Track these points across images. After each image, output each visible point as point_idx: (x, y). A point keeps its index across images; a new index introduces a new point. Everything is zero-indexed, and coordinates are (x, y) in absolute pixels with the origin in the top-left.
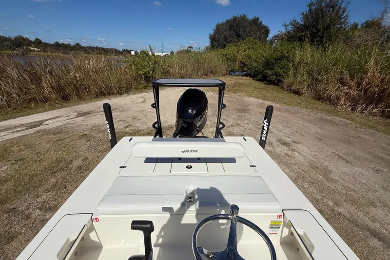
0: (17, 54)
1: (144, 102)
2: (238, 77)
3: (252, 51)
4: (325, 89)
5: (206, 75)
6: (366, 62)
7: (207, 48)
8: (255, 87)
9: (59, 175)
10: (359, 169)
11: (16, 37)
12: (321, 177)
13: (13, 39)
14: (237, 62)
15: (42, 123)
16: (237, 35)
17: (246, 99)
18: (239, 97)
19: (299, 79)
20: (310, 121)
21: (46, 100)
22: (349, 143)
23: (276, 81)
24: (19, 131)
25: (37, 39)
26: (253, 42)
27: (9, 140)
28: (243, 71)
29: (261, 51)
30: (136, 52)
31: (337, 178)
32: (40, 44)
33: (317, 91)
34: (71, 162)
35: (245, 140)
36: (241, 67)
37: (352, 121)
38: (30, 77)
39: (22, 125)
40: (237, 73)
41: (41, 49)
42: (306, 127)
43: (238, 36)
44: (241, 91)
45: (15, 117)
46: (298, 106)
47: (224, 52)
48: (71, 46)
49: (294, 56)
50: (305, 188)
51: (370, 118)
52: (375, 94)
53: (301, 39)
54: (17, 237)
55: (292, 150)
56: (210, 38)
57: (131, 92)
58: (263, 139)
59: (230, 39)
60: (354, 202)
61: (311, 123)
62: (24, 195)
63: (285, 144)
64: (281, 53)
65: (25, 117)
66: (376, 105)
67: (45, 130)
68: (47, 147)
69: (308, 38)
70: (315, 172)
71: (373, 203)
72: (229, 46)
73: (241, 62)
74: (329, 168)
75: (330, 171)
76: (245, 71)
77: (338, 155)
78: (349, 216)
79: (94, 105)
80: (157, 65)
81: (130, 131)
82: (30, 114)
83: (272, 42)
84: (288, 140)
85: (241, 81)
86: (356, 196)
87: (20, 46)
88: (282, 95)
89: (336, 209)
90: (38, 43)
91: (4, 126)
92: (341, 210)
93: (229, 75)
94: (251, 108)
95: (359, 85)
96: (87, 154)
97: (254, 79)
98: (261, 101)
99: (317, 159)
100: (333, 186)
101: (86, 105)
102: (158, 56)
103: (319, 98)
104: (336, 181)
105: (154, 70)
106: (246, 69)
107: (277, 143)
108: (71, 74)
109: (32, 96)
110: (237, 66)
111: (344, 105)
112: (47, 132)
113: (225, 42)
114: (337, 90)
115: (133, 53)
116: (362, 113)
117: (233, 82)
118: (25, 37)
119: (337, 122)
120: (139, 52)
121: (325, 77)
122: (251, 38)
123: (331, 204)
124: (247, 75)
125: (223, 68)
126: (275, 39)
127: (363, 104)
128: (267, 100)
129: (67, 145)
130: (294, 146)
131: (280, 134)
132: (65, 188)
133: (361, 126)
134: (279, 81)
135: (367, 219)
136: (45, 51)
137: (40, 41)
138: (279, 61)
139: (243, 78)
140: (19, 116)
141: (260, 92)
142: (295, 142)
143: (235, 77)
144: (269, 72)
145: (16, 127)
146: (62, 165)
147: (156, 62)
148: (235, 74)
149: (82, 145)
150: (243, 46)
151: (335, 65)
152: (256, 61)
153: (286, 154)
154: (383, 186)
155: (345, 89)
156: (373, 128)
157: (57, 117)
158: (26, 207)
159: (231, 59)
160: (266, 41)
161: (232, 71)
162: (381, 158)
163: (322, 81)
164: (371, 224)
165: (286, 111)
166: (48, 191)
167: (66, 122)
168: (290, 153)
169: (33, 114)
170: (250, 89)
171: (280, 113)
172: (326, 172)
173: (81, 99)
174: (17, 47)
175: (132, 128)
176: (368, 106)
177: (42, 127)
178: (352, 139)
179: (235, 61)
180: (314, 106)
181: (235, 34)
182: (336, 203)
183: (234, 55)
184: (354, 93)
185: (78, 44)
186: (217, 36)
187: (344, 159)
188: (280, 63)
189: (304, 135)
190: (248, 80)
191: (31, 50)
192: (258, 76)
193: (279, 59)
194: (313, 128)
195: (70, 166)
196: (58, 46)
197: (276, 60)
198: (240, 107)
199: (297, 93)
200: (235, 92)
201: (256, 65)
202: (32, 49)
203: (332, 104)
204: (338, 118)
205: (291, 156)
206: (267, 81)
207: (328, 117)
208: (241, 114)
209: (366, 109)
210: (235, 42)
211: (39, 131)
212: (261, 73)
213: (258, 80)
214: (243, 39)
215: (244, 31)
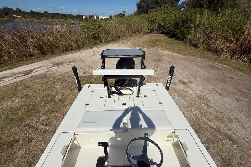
0: (6, 20)
1: (94, 55)
2: (156, 35)
3: (167, 15)
4: (214, 44)
5: (134, 33)
6: (245, 24)
7: (135, 12)
8: (167, 42)
9: (49, 105)
10: (227, 99)
11: (4, 8)
12: (203, 104)
13: (2, 9)
14: (156, 24)
15: (32, 71)
17: (161, 51)
18: (156, 50)
19: (198, 36)
20: (201, 67)
21: (32, 55)
22: (223, 81)
23: (182, 38)
24: (19, 76)
25: (18, 9)
26: (167, 8)
27: (15, 82)
28: (160, 30)
29: (173, 14)
30: (86, 16)
31: (213, 105)
32: (21, 13)
33: (208, 45)
34: (54, 97)
35: (157, 86)
36: (158, 27)
37: (229, 66)
38: (19, 40)
39: (20, 73)
40: (155, 32)
41: (21, 16)
42: (198, 71)
43: (157, 3)
44: (157, 46)
45: (15, 67)
46: (195, 56)
47: (147, 16)
48: (41, 13)
49: (196, 19)
50: (192, 111)
51: (242, 64)
52: (247, 47)
53: (201, 6)
54: (33, 139)
55: (187, 87)
56: (137, 5)
57: (85, 48)
58: (168, 85)
59: (151, 6)
60: (220, 120)
61: (202, 68)
62: (32, 116)
63: (184, 83)
64: (187, 17)
65: (21, 67)
66: (247, 54)
67: (35, 76)
68: (39, 87)
69: (206, 5)
70: (199, 102)
71: (231, 120)
72: (151, 12)
73: (159, 24)
74: (209, 99)
75: (209, 101)
76: (161, 30)
77: (216, 90)
78: (215, 127)
79: (63, 58)
80: (101, 28)
81: (87, 76)
82: (24, 65)
83: (181, 7)
84: (186, 81)
85: (158, 38)
86: (221, 116)
87: (7, 14)
88: (184, 48)
89: (209, 123)
90: (19, 11)
91: (10, 74)
92: (211, 124)
93: (150, 33)
94: (163, 58)
95: (238, 40)
96: (63, 92)
97: (167, 36)
98: (170, 53)
99: (202, 93)
100: (209, 110)
101: (57, 58)
102: (101, 19)
103: (209, 50)
104: (211, 107)
105: (99, 32)
106: (161, 29)
107: (179, 83)
108: (46, 37)
109: (23, 53)
110: (155, 26)
111: (226, 54)
112: (37, 77)
113: (147, 8)
114: (222, 44)
115: (84, 17)
116: (237, 60)
117: (153, 38)
118: (9, 8)
119: (219, 67)
120: (88, 16)
121: (215, 35)
122: (166, 5)
123: (206, 120)
124: (162, 33)
125: (146, 28)
126: (184, 4)
127: (239, 54)
128: (174, 52)
129: (51, 86)
130: (189, 85)
131: (181, 76)
132: (54, 112)
133: (234, 70)
134: (184, 37)
135: (226, 129)
136: (24, 17)
137: (20, 10)
138: (185, 23)
139: (160, 35)
140: (18, 67)
141: (170, 46)
142: (190, 82)
143: (154, 35)
144: (177, 31)
145: (17, 74)
146: (50, 99)
147: (100, 26)
148: (154, 32)
149: (59, 86)
150: (160, 11)
151: (223, 26)
152: (169, 23)
153: (183, 90)
154: (240, 110)
155: (228, 44)
156: (242, 71)
157: (41, 67)
158: (34, 124)
159: (152, 22)
160: (177, 6)
161: (153, 30)
162: (243, 92)
163: (213, 38)
164: (227, 132)
165: (187, 60)
166: (45, 114)
167: (47, 70)
168: (186, 89)
169: (26, 65)
170: (164, 44)
171: (182, 62)
172: (206, 102)
173: (54, 54)
174: (5, 15)
175: (89, 74)
176: (242, 55)
177: (33, 74)
178: (227, 79)
179: (154, 22)
180: (205, 56)
181: (155, 2)
182: (209, 120)
183: (154, 18)
184: (233, 46)
185: (46, 12)
186: (142, 4)
187: (219, 93)
188: (185, 25)
189: (196, 77)
190: (163, 37)
192: (170, 34)
193: (185, 21)
194: (203, 72)
195: (55, 99)
196: (33, 14)
197: (182, 22)
198: (156, 58)
199: (195, 46)
200: (153, 46)
201: (169, 25)
202: (15, 16)
203: (218, 54)
204: (220, 65)
205: (186, 92)
206: (176, 37)
207: (214, 64)
208: (157, 63)
209: (240, 57)
210: (155, 8)
211: (31, 77)
212: (172, 31)
213: (169, 37)
214: (160, 6)
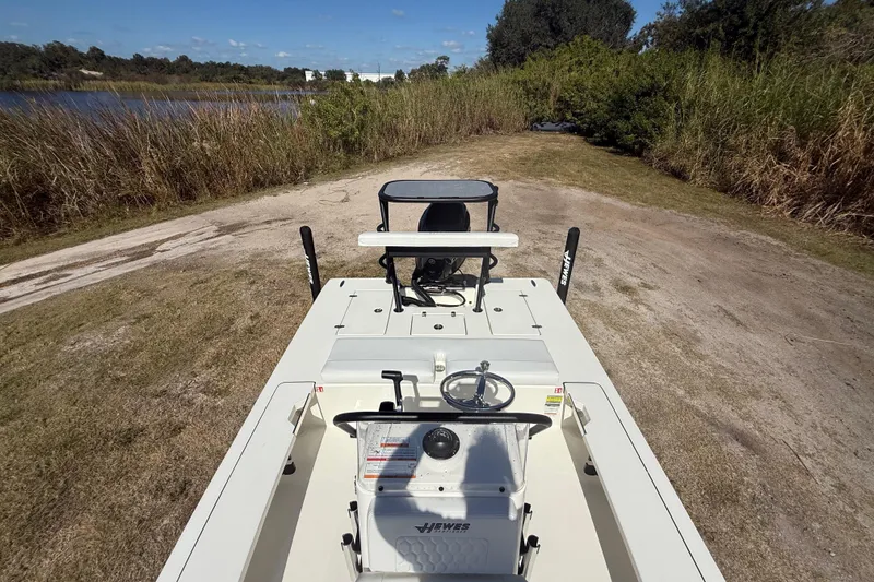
0: (56, 87)
1: (346, 200)
2: (550, 136)
3: (588, 72)
4: (740, 168)
5: (478, 132)
6: (838, 105)
7: (481, 61)
8: (586, 162)
10: (758, 339)
11: (49, 45)
12: (676, 349)
13: (42, 49)
14: (551, 100)
15: (153, 249)
16: (552, 29)
17: (563, 191)
18: (547, 189)
19: (688, 142)
20: (689, 242)
21: (151, 199)
22: (756, 286)
23: (636, 147)
24: (117, 264)
25: (94, 49)
26: (590, 47)
27: (106, 280)
28: (563, 120)
29: (609, 70)
30: (316, 74)
31: (709, 352)
32: (104, 61)
33: (722, 172)
34: (231, 321)
35: (534, 285)
36: (559, 110)
37: (784, 240)
39: (119, 252)
40: (549, 126)
41: (105, 74)
42: (677, 254)
43: (556, 31)
44: (552, 173)
45: (101, 237)
46: (673, 206)
47: (521, 75)
48: (169, 63)
49: (682, 85)
50: (641, 367)
51: (829, 233)
52: (847, 180)
55: (636, 301)
56: (489, 37)
57: (315, 178)
58: (563, 283)
59: (535, 40)
61: (691, 246)
62: (173, 372)
63: (625, 289)
64: (653, 78)
65: (121, 235)
66: (846, 204)
67: (165, 261)
68: (181, 293)
70: (668, 342)
72: (534, 59)
73: (560, 100)
74: (699, 335)
75: (699, 340)
76: (568, 122)
77: (725, 311)
79: (246, 209)
80: (369, 114)
81: (327, 265)
82: (127, 230)
83: (638, 44)
84: (633, 282)
85: (557, 147)
86: (730, 382)
87: (59, 66)
88: (643, 181)
89: (688, 400)
90: (97, 58)
91: (88, 255)
92: (695, 402)
93: (531, 130)
94: (568, 213)
95: (816, 157)
96: (256, 309)
97: (586, 140)
98: (593, 196)
99: (680, 317)
100: (695, 365)
102: (368, 82)
103: (724, 188)
104: (702, 357)
105: (362, 126)
106: (569, 116)
107: (610, 288)
108: (195, 144)
109: (124, 193)
110: (549, 107)
111: (778, 202)
112: (171, 266)
113: (523, 48)
114: (766, 169)
115: (309, 76)
116: (813, 222)
117: (539, 149)
118: (67, 45)
119: (748, 243)
120: (323, 73)
121: (742, 138)
122: (587, 38)
124: (572, 131)
125: (518, 115)
126: (648, 34)
127: (819, 201)
128: (606, 194)
129: (217, 290)
130: (641, 293)
131: (619, 269)
134: (643, 146)
136: (114, 76)
137: (102, 54)
138: (647, 99)
139: (563, 137)
140: (109, 235)
141: (595, 175)
142: (645, 286)
143: (544, 136)
144: (621, 125)
145: (109, 256)
146: (218, 326)
147: (365, 110)
148: (545, 127)
149: (243, 292)
150: (565, 56)
152: (594, 97)
153: (623, 309)
154: (789, 367)
155: (783, 169)
157: (181, 236)
158: (181, 389)
159: (537, 93)
160: (623, 43)
161: (539, 120)
162: (811, 318)
163: (735, 149)
165: (645, 219)
166: (208, 366)
167: (199, 246)
168: (630, 307)
169: (132, 229)
170: (573, 168)
171: (627, 224)
172: (690, 342)
173: (218, 195)
174: (53, 70)
175: (329, 259)
176: (827, 205)
177: (156, 257)
178: (765, 279)
179: (545, 96)
181: (547, 27)
183: (544, 81)
184: (802, 177)
185: (184, 58)
186: (505, 33)
187: (734, 319)
188: (647, 104)
189: (669, 271)
190: (572, 143)
191: (84, 77)
192: (596, 135)
193: (647, 94)
194: (694, 258)
195: (233, 328)
196: (144, 66)
197: (638, 97)
198: (545, 212)
199: (679, 174)
200: (539, 176)
201: (593, 106)
202: (86, 72)
203: (751, 202)
205: (630, 313)
206: (616, 146)
208: (546, 228)
209: (822, 213)
210: (548, 47)
211: (155, 265)
212: (604, 126)
213: (594, 143)
214: (567, 41)
215: (569, 20)
